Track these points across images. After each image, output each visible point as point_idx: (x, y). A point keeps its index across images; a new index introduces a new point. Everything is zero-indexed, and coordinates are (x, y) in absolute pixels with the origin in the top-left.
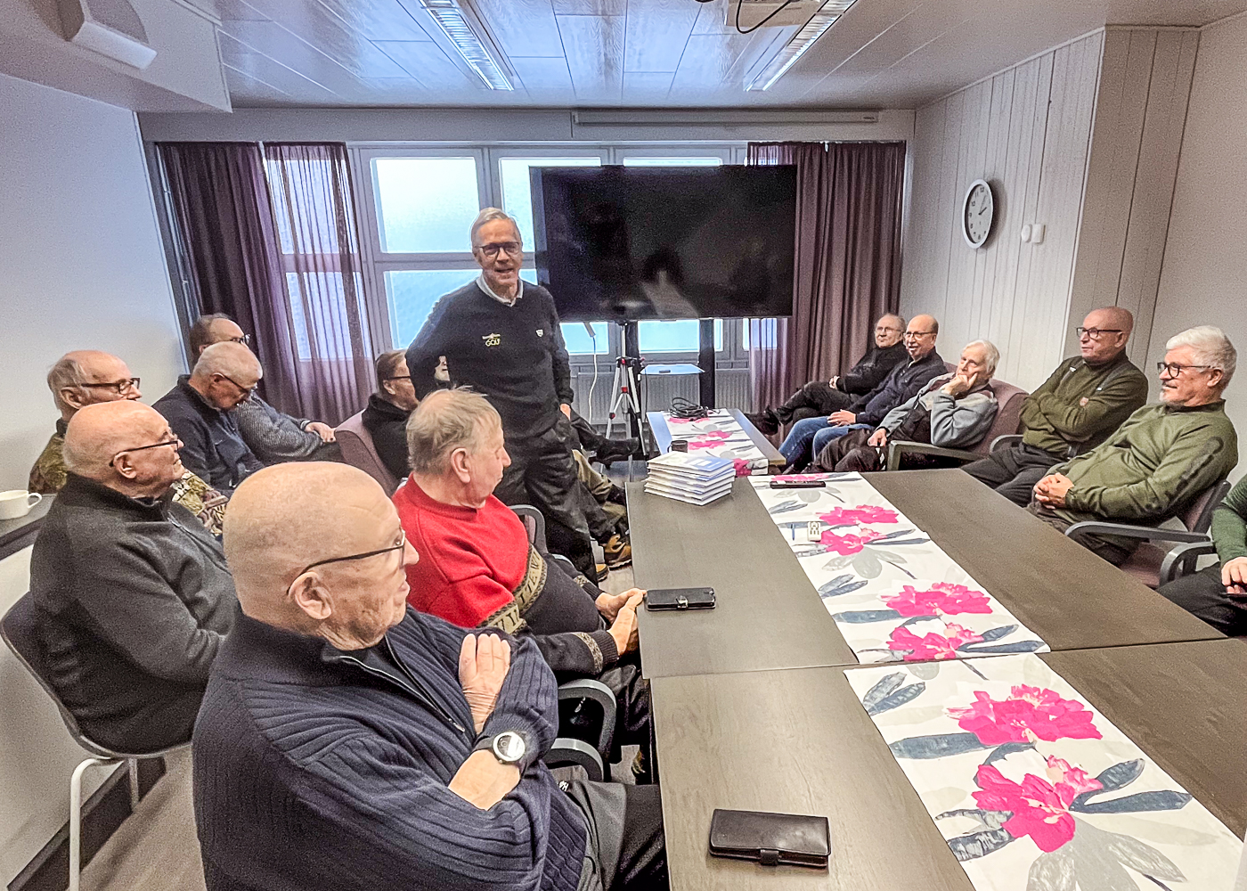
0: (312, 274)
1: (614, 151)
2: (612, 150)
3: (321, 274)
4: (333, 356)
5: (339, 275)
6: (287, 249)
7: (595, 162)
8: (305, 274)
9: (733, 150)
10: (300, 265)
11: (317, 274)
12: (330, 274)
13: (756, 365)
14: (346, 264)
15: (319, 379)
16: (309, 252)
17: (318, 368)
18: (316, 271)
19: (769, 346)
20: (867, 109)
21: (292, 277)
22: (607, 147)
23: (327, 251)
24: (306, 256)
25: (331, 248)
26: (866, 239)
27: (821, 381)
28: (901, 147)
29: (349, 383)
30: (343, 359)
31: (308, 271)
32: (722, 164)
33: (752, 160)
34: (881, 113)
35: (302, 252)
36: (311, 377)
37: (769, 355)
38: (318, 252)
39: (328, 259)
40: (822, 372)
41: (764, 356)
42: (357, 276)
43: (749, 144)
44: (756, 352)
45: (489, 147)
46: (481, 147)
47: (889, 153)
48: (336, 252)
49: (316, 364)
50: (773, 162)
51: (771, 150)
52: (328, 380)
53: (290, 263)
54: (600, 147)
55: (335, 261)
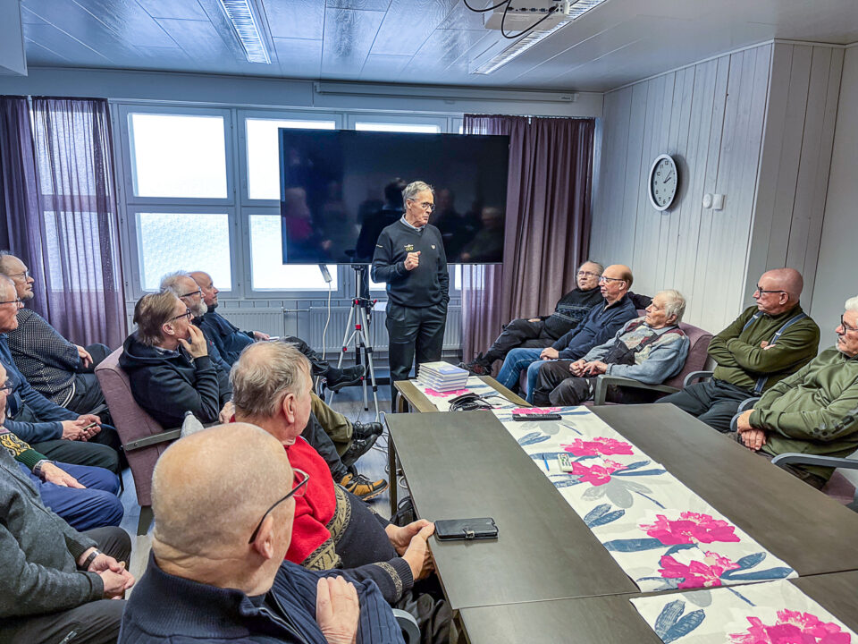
0: (69, 214)
1: (348, 117)
2: (345, 115)
3: (77, 214)
4: (84, 288)
5: (94, 215)
6: (46, 189)
7: (329, 126)
8: (62, 213)
9: (450, 119)
10: (58, 204)
11: (73, 214)
12: (86, 214)
13: (467, 304)
14: (102, 205)
15: (70, 311)
16: (67, 193)
17: (69, 298)
18: (73, 211)
19: (479, 286)
20: (565, 91)
21: (49, 216)
22: (341, 113)
23: (84, 193)
24: (64, 196)
25: (87, 188)
26: (562, 198)
27: (522, 318)
28: (590, 123)
29: (98, 314)
30: (94, 291)
31: (65, 210)
32: (439, 132)
33: (467, 129)
34: (576, 95)
35: (60, 193)
36: (61, 308)
37: (479, 295)
38: (76, 193)
39: (85, 201)
40: (523, 309)
41: (474, 295)
42: (111, 217)
43: (466, 115)
44: (468, 291)
45: (238, 108)
46: (230, 108)
47: (581, 128)
48: (93, 193)
49: (67, 294)
50: (485, 132)
51: (485, 121)
52: (78, 310)
53: (49, 203)
54: (335, 112)
55: (92, 202)
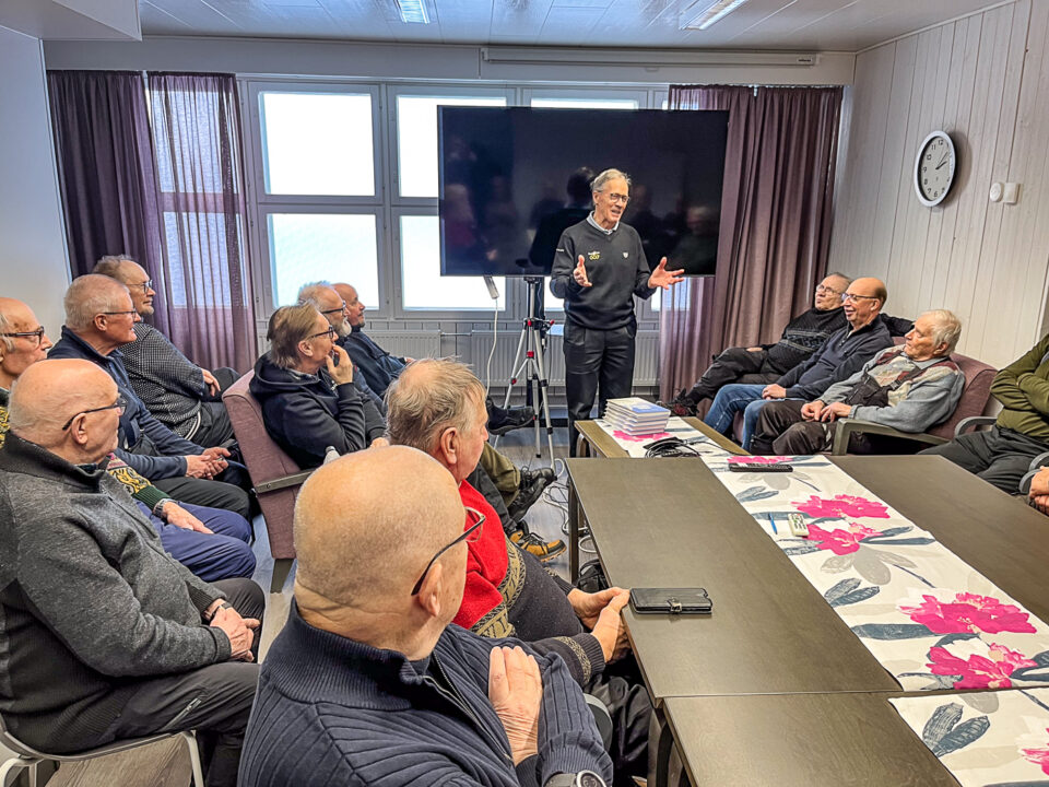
0: (193, 215)
1: (522, 92)
2: (519, 90)
3: (201, 215)
4: (210, 304)
5: (221, 216)
6: (166, 186)
7: (500, 102)
8: (184, 214)
9: (651, 92)
10: (180, 204)
11: (197, 216)
12: (211, 216)
13: (667, 327)
14: (230, 204)
15: (194, 331)
16: (190, 191)
17: (193, 316)
18: (197, 211)
19: (683, 306)
20: (805, 50)
21: (170, 218)
22: (514, 87)
23: (209, 191)
24: (186, 194)
25: (213, 186)
26: (794, 192)
27: (739, 345)
28: (836, 93)
29: (225, 334)
30: (221, 310)
31: (188, 211)
32: (637, 108)
33: (673, 104)
34: (818, 56)
35: (182, 191)
36: (185, 327)
37: (682, 316)
38: (199, 191)
39: (210, 199)
40: (739, 337)
41: (676, 317)
42: (239, 218)
43: (672, 87)
44: (668, 313)
45: (387, 83)
46: (378, 84)
47: (824, 99)
48: (219, 191)
49: (191, 311)
50: (695, 107)
51: (696, 93)
52: (203, 331)
53: (169, 202)
54: (507, 86)
55: (218, 201)
